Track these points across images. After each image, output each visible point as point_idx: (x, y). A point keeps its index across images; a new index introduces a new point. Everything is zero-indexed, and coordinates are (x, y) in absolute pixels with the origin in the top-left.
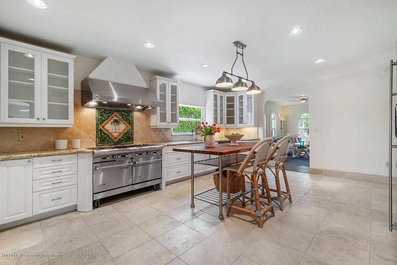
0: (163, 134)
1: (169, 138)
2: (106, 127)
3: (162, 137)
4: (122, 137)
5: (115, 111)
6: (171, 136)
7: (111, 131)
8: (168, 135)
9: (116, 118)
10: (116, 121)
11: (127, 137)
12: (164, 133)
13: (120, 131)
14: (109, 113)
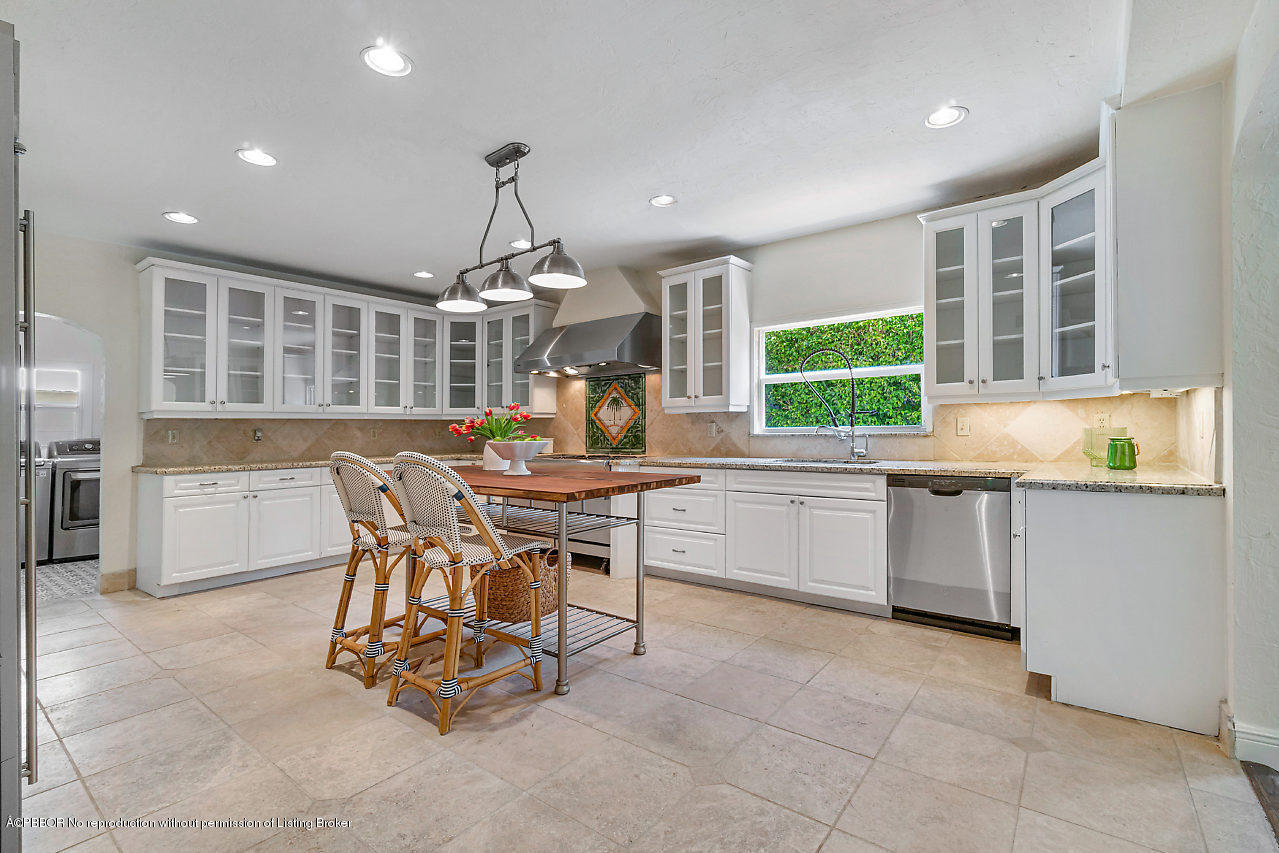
0: (720, 431)
1: (739, 445)
2: (600, 415)
3: (718, 440)
4: (625, 437)
5: (614, 380)
6: (746, 437)
7: (607, 423)
8: (735, 433)
9: (615, 395)
10: (615, 401)
11: (635, 436)
12: (724, 426)
13: (621, 423)
14: (606, 384)
